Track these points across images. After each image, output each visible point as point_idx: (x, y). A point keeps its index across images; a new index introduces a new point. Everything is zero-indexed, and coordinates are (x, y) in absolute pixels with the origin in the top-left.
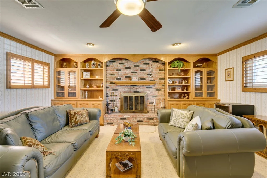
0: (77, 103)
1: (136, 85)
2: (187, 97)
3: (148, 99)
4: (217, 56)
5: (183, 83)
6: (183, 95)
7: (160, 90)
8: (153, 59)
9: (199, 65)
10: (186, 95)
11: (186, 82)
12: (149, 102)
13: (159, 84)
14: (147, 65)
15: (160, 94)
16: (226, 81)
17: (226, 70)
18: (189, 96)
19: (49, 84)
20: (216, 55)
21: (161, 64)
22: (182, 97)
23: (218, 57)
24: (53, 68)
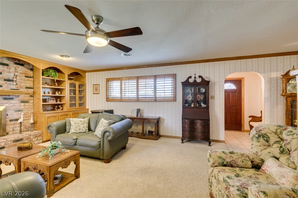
2: (62, 108)
3: (7, 115)
5: (57, 94)
6: (56, 107)
7: (27, 102)
8: (15, 59)
9: (72, 77)
10: (60, 106)
11: (60, 93)
12: (8, 120)
13: (26, 94)
14: (5, 67)
15: (27, 107)
16: (94, 94)
17: (93, 85)
18: (63, 108)
21: (28, 69)
22: (56, 109)
23: (87, 74)
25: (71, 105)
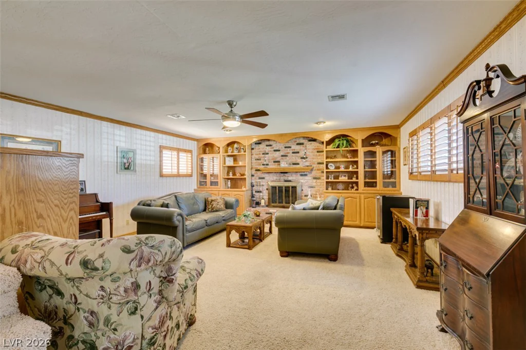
0: (219, 193)
1: (286, 173)
2: (356, 188)
3: (302, 190)
4: (400, 128)
5: (351, 169)
6: (351, 186)
7: (319, 178)
8: (307, 137)
9: (374, 142)
10: (354, 185)
11: (355, 166)
12: (303, 195)
13: (318, 170)
14: (302, 146)
15: (319, 184)
16: (404, 165)
17: (404, 148)
18: (358, 187)
19: (192, 172)
20: (398, 127)
21: (320, 143)
22: (349, 188)
23: (402, 129)
24: (196, 155)
25: (367, 184)
